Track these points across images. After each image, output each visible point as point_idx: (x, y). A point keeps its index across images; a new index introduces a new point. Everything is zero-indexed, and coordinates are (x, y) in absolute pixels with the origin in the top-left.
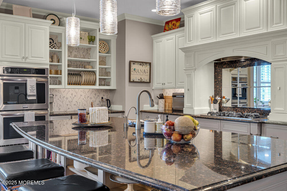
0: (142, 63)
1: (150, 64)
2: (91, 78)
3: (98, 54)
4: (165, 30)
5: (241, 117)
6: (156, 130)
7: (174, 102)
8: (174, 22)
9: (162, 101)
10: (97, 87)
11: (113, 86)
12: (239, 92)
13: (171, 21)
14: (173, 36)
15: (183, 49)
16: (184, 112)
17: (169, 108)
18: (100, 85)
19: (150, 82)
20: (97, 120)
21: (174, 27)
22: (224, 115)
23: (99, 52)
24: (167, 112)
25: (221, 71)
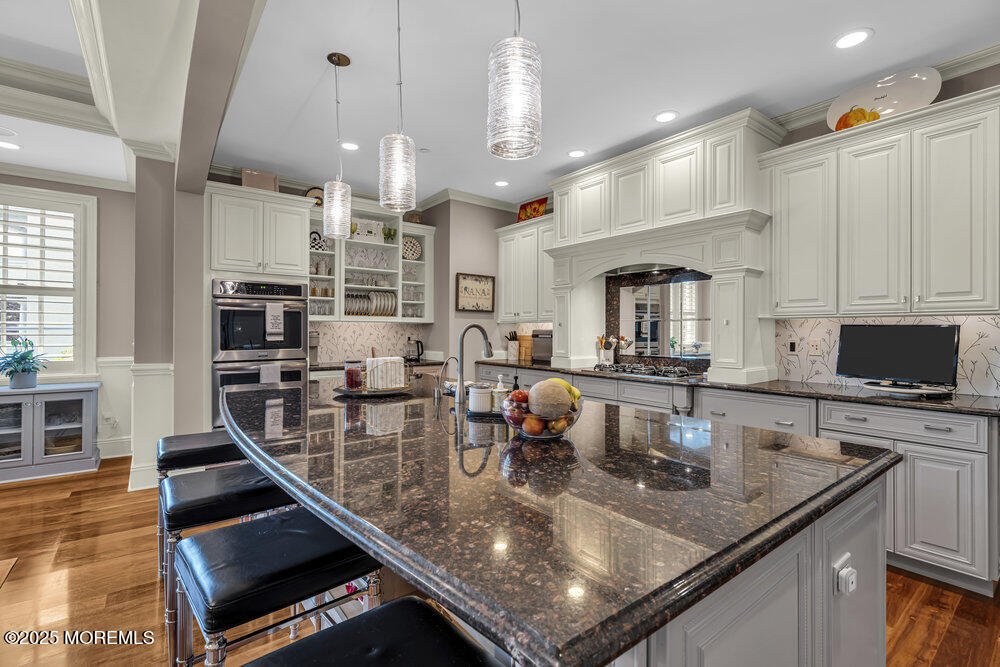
0: (478, 277)
1: (493, 279)
2: (388, 302)
3: (401, 260)
4: (520, 219)
5: (654, 374)
6: (492, 406)
7: (535, 346)
8: (536, 206)
9: (514, 345)
10: (399, 319)
11: (428, 317)
12: (646, 328)
13: (531, 204)
14: (533, 230)
15: (551, 252)
16: (554, 365)
17: (526, 357)
18: (404, 316)
19: (493, 311)
20: (380, 382)
21: (536, 213)
22: (624, 371)
23: (404, 258)
24: (523, 364)
25: (618, 292)
